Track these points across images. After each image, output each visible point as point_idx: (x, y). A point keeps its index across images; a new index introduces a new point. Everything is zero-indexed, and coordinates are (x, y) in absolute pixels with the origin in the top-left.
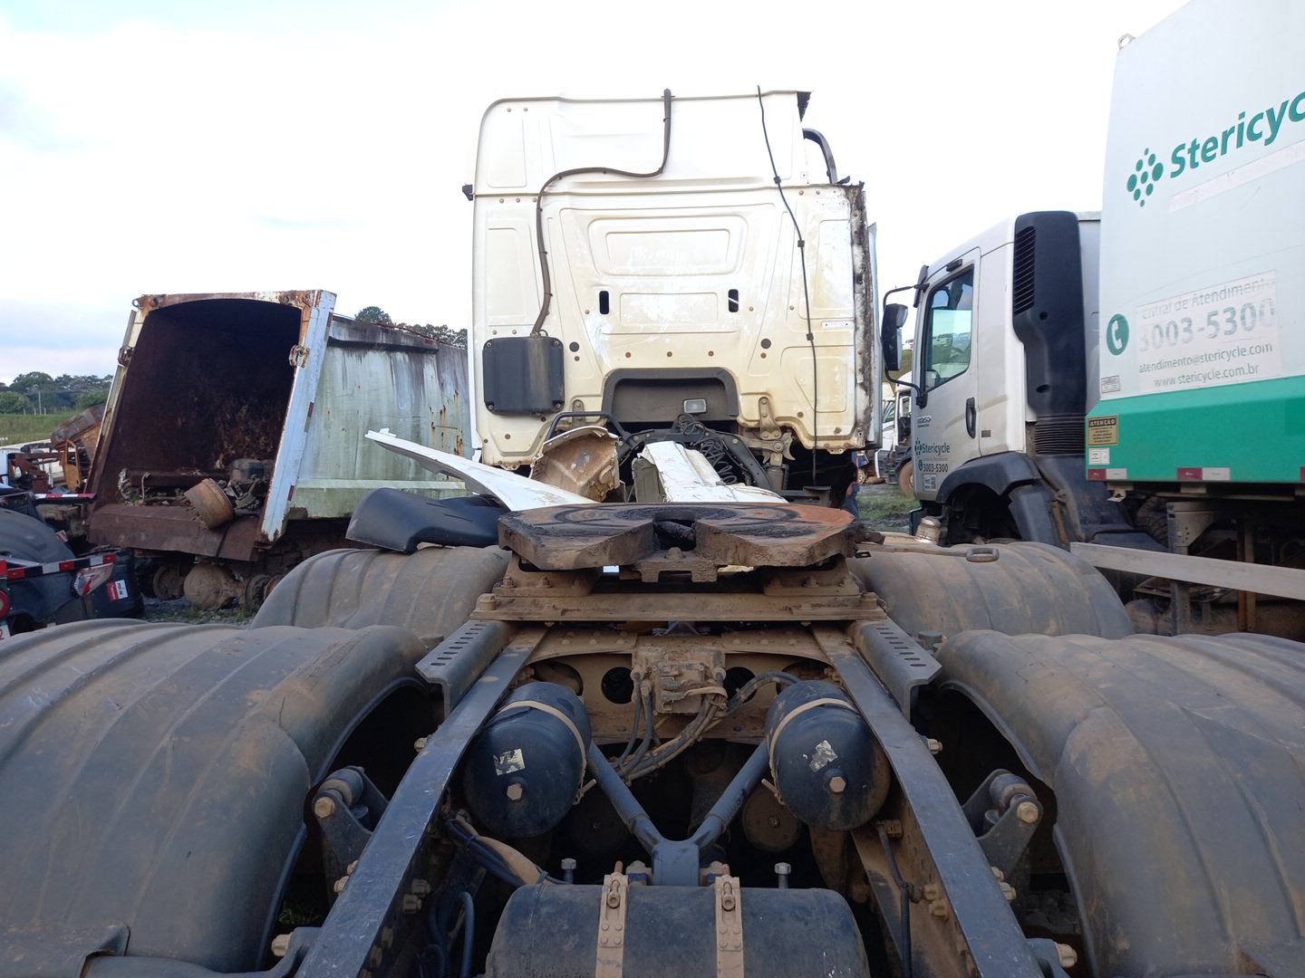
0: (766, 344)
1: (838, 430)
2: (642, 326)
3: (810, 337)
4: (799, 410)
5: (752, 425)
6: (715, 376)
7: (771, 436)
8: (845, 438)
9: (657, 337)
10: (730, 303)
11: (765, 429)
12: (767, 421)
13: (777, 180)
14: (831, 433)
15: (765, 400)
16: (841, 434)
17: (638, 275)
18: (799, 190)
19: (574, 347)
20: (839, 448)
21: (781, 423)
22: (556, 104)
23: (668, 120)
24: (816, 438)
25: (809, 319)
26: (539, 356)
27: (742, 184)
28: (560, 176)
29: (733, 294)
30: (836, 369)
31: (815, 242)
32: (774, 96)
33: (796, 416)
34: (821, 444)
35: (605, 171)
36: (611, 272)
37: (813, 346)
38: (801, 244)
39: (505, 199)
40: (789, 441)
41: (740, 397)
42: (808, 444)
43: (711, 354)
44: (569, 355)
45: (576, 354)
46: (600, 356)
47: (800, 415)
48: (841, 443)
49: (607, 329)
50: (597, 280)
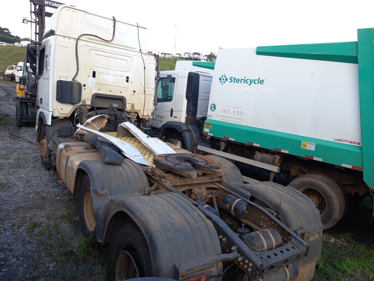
0: (134, 92)
1: (148, 114)
2: (104, 82)
3: (144, 91)
4: (140, 109)
5: (129, 111)
6: (121, 98)
7: (132, 114)
8: (150, 116)
9: (108, 86)
11: (132, 113)
12: (132, 111)
13: (140, 50)
14: (146, 115)
15: (133, 106)
16: (149, 115)
17: (104, 68)
18: (145, 54)
19: (84, 85)
20: (147, 118)
21: (135, 111)
22: (83, 12)
23: (114, 26)
24: (143, 116)
25: (145, 87)
26: (76, 88)
27: (131, 49)
28: (83, 35)
29: (128, 78)
30: (149, 100)
31: (148, 68)
32: (141, 28)
33: (139, 110)
34: (144, 117)
35: (96, 36)
36: (96, 66)
37: (145, 94)
38: (145, 68)
39: (65, 37)
40: (136, 116)
41: (127, 104)
42: (141, 117)
43: (121, 92)
44: (83, 88)
45: (85, 88)
46: (91, 89)
47: (140, 110)
48: (148, 117)
49: (94, 82)
50: (93, 68)
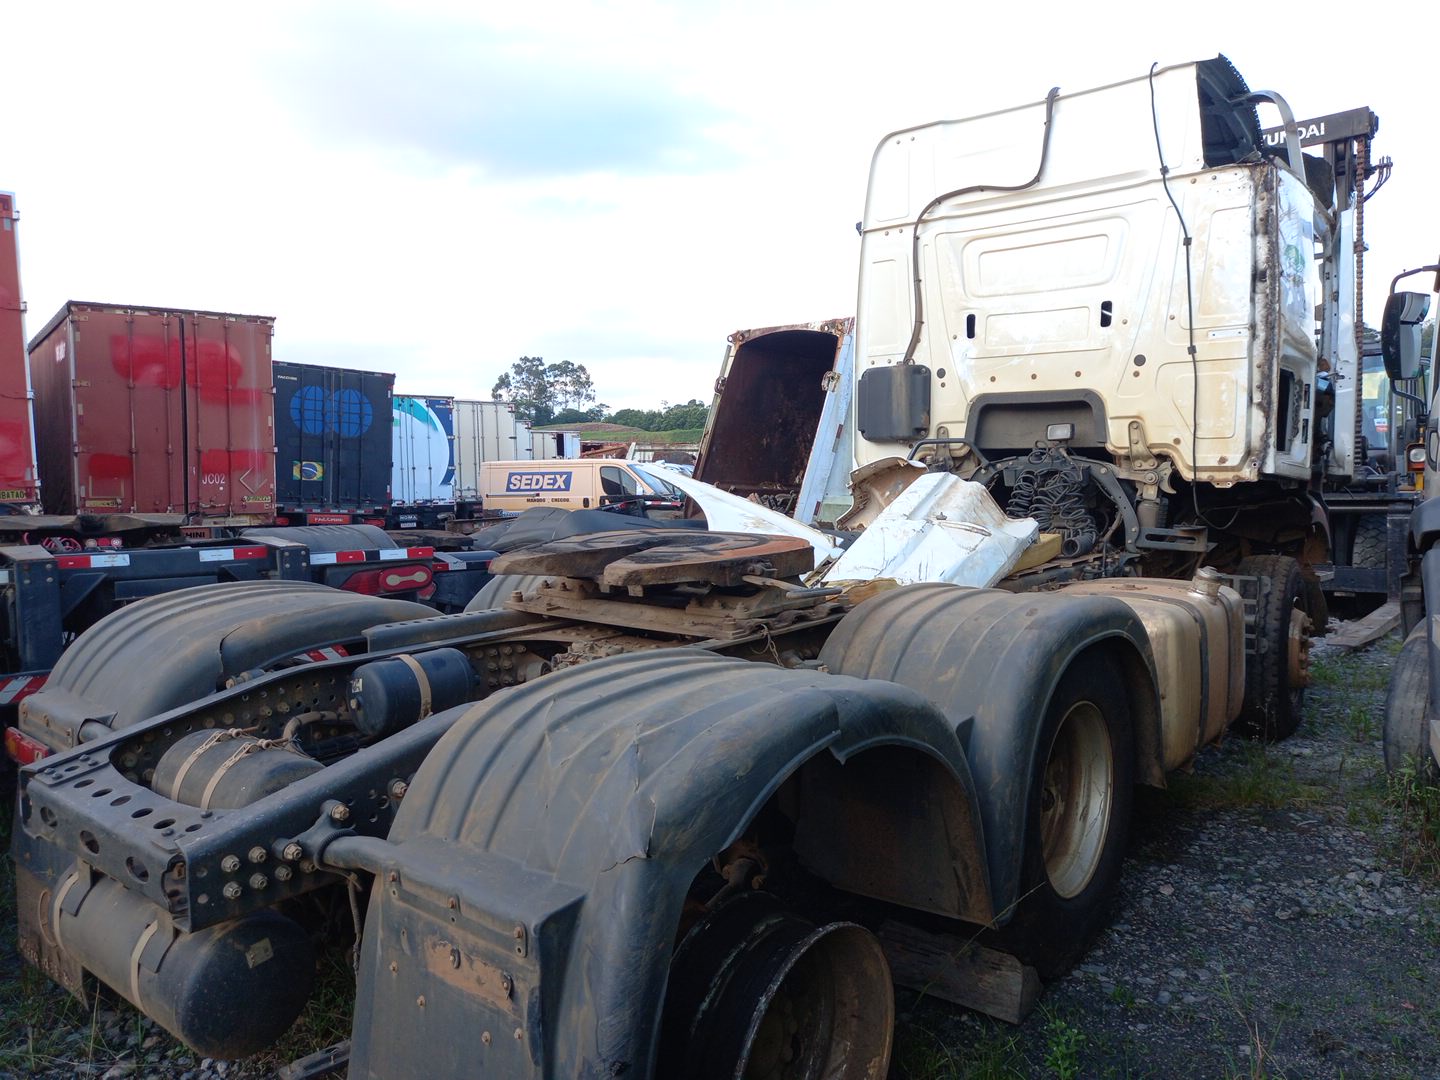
0: (1140, 360)
1: (1223, 460)
2: (1005, 348)
3: (1192, 350)
4: (1176, 436)
5: (1122, 452)
6: (1081, 399)
7: (1146, 466)
8: (1232, 469)
9: (1022, 358)
10: (1103, 315)
11: (1137, 458)
12: (1139, 448)
13: (1164, 170)
14: (1214, 463)
15: (1135, 424)
16: (1227, 464)
17: (1008, 295)
18: (1191, 178)
19: (941, 373)
20: (1226, 481)
21: (1155, 451)
22: (940, 127)
23: (1049, 123)
24: (1195, 469)
25: (1191, 329)
26: (901, 384)
27: (1126, 181)
28: (939, 201)
29: (1107, 306)
30: (1223, 387)
31: (1204, 238)
32: (1169, 73)
33: (1171, 442)
34: (1204, 476)
35: (982, 189)
36: (980, 294)
37: (1194, 361)
38: (1188, 242)
39: (890, 231)
40: (1169, 472)
41: (1109, 422)
42: (1188, 475)
43: (1078, 374)
44: (936, 381)
45: (942, 380)
46: (965, 381)
47: (1177, 441)
48: (1230, 475)
49: (973, 353)
50: (964, 304)
